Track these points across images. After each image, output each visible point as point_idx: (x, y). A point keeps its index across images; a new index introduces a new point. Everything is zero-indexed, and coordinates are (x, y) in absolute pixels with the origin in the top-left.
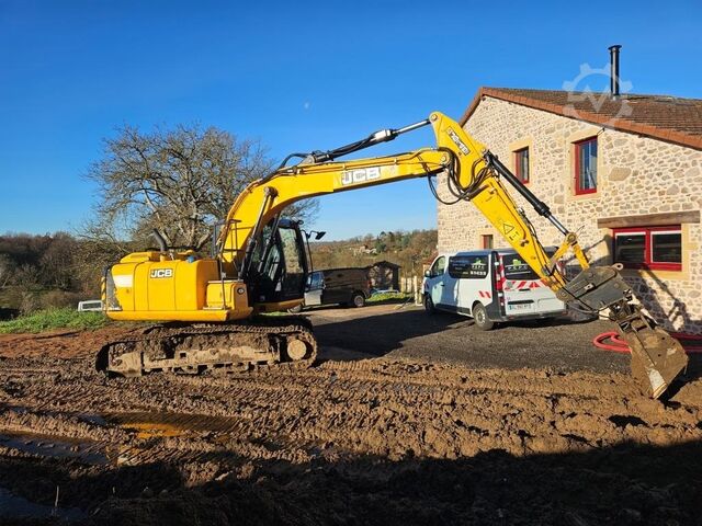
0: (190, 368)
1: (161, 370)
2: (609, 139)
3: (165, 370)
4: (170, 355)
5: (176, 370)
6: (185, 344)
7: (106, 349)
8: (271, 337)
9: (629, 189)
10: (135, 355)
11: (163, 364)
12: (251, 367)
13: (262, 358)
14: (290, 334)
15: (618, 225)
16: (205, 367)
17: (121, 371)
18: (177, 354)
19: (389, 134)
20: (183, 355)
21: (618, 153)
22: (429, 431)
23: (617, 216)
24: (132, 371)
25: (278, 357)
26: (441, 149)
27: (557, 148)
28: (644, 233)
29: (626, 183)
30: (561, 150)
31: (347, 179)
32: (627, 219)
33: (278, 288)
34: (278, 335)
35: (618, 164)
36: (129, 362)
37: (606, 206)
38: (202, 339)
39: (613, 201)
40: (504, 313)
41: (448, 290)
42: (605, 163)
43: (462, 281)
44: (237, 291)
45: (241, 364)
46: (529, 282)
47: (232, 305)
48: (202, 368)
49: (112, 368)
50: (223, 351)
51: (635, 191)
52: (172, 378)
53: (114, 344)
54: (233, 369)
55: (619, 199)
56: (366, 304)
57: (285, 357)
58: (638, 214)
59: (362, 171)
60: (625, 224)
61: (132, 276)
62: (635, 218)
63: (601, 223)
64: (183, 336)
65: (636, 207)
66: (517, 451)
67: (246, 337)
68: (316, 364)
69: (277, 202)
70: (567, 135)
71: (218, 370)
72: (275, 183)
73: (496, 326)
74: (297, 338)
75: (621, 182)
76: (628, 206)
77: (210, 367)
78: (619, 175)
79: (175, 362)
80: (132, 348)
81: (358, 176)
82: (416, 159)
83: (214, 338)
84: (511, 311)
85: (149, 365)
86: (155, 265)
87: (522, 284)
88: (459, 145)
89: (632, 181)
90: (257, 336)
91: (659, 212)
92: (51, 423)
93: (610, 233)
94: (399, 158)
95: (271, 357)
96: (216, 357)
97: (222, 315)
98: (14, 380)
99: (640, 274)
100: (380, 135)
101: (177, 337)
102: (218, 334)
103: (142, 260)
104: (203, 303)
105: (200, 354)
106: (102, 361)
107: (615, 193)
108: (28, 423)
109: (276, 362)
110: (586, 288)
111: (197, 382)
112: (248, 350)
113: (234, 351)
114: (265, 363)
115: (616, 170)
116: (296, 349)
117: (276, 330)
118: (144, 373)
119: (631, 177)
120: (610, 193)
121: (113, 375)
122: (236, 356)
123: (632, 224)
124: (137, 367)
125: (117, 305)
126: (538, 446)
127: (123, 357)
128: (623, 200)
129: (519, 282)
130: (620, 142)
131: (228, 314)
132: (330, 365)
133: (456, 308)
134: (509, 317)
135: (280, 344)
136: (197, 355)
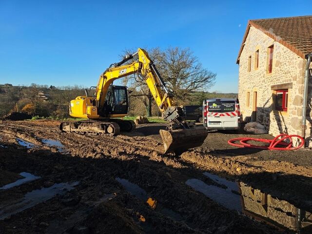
0: (82, 132)
1: (74, 132)
2: (276, 46)
3: (76, 132)
4: (77, 128)
5: (79, 132)
6: (81, 125)
7: (62, 124)
8: (102, 126)
9: (279, 71)
10: (69, 126)
11: (75, 130)
12: (98, 134)
13: (100, 131)
14: (109, 125)
16: (86, 132)
17: (66, 131)
18: (79, 128)
21: (278, 53)
25: (104, 132)
28: (282, 93)
29: (278, 68)
31: (120, 73)
33: (113, 110)
34: (105, 125)
38: (85, 124)
40: (207, 126)
44: (92, 110)
45: (95, 133)
46: (220, 114)
49: (63, 130)
50: (90, 128)
53: (64, 123)
54: (93, 134)
57: (107, 132)
59: (123, 70)
60: (277, 88)
63: (272, 87)
64: (80, 122)
65: (279, 80)
67: (96, 124)
68: (114, 135)
69: (107, 80)
74: (111, 126)
79: (78, 130)
80: (68, 124)
81: (123, 72)
82: (133, 66)
83: (88, 124)
85: (72, 130)
88: (144, 60)
90: (98, 124)
93: (275, 92)
94: (129, 65)
96: (88, 130)
104: (85, 112)
105: (84, 128)
106: (61, 128)
112: (96, 128)
113: (93, 128)
114: (101, 133)
116: (110, 130)
117: (104, 123)
118: (71, 132)
122: (93, 130)
124: (69, 130)
125: (71, 112)
127: (66, 127)
129: (215, 113)
131: (88, 116)
134: (208, 128)
135: (104, 127)
136: (84, 129)
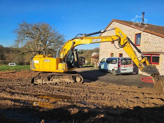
0: (54, 83)
1: (46, 83)
2: (144, 34)
3: (48, 83)
4: (49, 80)
5: (50, 84)
6: (53, 78)
7: (34, 78)
9: (148, 46)
10: (41, 80)
12: (68, 83)
13: (70, 81)
14: (77, 76)
15: (144, 53)
16: (57, 83)
17: (37, 84)
18: (51, 80)
19: (104, 31)
20: (52, 80)
21: (146, 37)
22: (121, 101)
23: (144, 51)
24: (40, 84)
25: (74, 81)
26: (117, 36)
27: (131, 35)
28: (150, 56)
29: (147, 44)
31: (93, 41)
32: (147, 52)
34: (74, 76)
35: (146, 40)
36: (39, 81)
37: (142, 49)
38: (56, 77)
39: (144, 48)
40: (120, 72)
41: (106, 66)
42: (142, 39)
43: (110, 64)
44: (66, 66)
46: (126, 65)
47: (64, 69)
48: (56, 83)
50: (61, 79)
51: (149, 46)
52: (50, 85)
53: (36, 77)
54: (64, 84)
55: (145, 48)
56: (82, 67)
57: (75, 81)
58: (150, 51)
59: (97, 39)
60: (146, 53)
61: (39, 61)
62: (149, 52)
64: (52, 76)
65: (149, 50)
66: (143, 107)
67: (67, 76)
68: (82, 83)
69: (75, 45)
70: (134, 32)
71: (60, 84)
73: (118, 75)
74: (78, 77)
75: (146, 44)
76: (147, 50)
77: (58, 83)
78: (146, 42)
79: (50, 82)
80: (40, 78)
81: (96, 40)
82: (110, 38)
83: (59, 76)
84: (122, 72)
85: (44, 82)
86: (45, 58)
87: (124, 66)
88: (121, 35)
89: (149, 44)
90: (70, 76)
91: (155, 51)
92: (27, 97)
94: (106, 37)
95: (72, 81)
96: (60, 81)
97: (63, 71)
100: (102, 31)
101: (51, 76)
103: (41, 57)
104: (57, 68)
105: (56, 80)
106: (33, 81)
107: (144, 46)
108: (21, 97)
109: (74, 82)
110: (149, 69)
111: (56, 87)
112: (68, 79)
113: (64, 80)
114: (71, 82)
115: (145, 41)
116: (78, 79)
117: (74, 75)
118: (43, 84)
119: (148, 43)
120: (143, 46)
121: (35, 84)
122: (64, 81)
125: (34, 67)
126: (147, 106)
127: (38, 80)
128: (146, 48)
129: (124, 65)
130: (146, 35)
132: (86, 83)
133: (107, 70)
134: (121, 73)
135: (74, 78)
136: (55, 80)
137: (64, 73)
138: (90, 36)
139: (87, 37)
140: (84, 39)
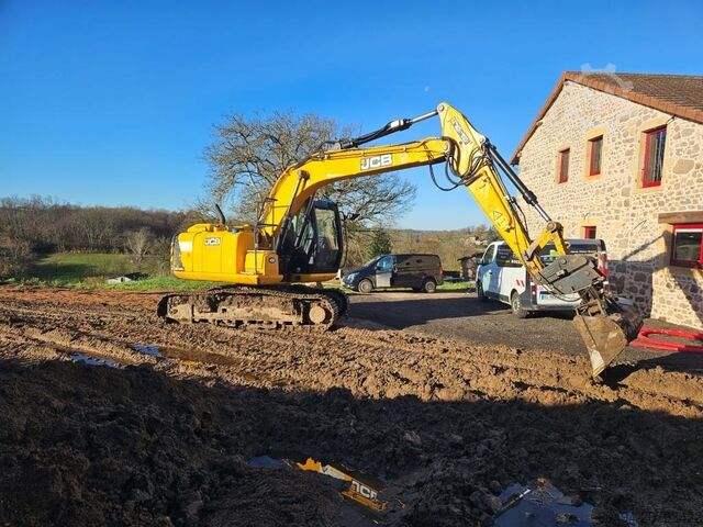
0: (230, 322)
1: (206, 321)
2: (677, 129)
3: (210, 321)
4: (214, 309)
5: (219, 322)
6: (227, 302)
7: (166, 299)
8: (296, 302)
9: (691, 182)
10: (188, 306)
11: (209, 316)
12: (279, 326)
13: (288, 319)
14: (313, 300)
15: (677, 220)
16: (241, 322)
17: (176, 318)
18: (220, 309)
19: (402, 123)
20: (224, 310)
21: (684, 144)
23: (677, 211)
24: (185, 320)
25: (301, 320)
26: (444, 139)
27: (629, 137)
28: (700, 230)
29: (689, 177)
30: (632, 140)
31: (365, 165)
32: (686, 214)
33: (311, 262)
34: (302, 301)
35: (683, 156)
36: (182, 312)
37: (667, 200)
38: (240, 298)
39: (675, 196)
40: (535, 302)
41: (495, 278)
42: (671, 154)
43: (505, 269)
44: (268, 260)
45: (271, 323)
47: (263, 271)
48: (239, 323)
49: (169, 315)
50: (256, 310)
51: (696, 184)
52: (213, 327)
53: (172, 296)
54: (264, 326)
55: (680, 193)
56: (436, 291)
57: (307, 321)
58: (696, 210)
59: (378, 158)
60: (683, 220)
61: (191, 243)
62: (693, 214)
63: (662, 218)
64: (226, 295)
65: (695, 202)
67: (275, 300)
68: (333, 329)
69: (309, 184)
70: (639, 123)
71: (252, 326)
72: (308, 167)
74: (319, 305)
75: (684, 176)
76: (688, 201)
77: (246, 323)
78: (683, 167)
79: (218, 315)
80: (185, 301)
81: (375, 162)
82: (422, 148)
83: (250, 298)
84: (543, 301)
85: (198, 316)
86: (210, 235)
88: (461, 135)
89: (694, 175)
90: (284, 300)
92: (109, 347)
93: (670, 228)
94: (408, 146)
95: (296, 319)
96: (250, 314)
97: (253, 280)
98: (102, 319)
99: (692, 273)
100: (394, 125)
101: (219, 294)
102: (253, 295)
103: (200, 230)
104: (241, 268)
105: (238, 310)
106: (162, 310)
107: (677, 186)
108: (94, 346)
109: (299, 324)
110: (558, 274)
111: (231, 332)
112: (276, 311)
113: (265, 311)
114: (290, 323)
115: (680, 162)
116: (317, 314)
117: (301, 297)
118: (193, 321)
119: (693, 170)
120: (673, 186)
121: (170, 321)
122: (266, 315)
123: (690, 221)
124: (189, 317)
125: (181, 266)
127: (178, 307)
128: (684, 195)
130: (688, 132)
131: (258, 279)
132: (342, 331)
133: (498, 296)
134: (539, 306)
135: (303, 309)
136: (235, 312)
137: (258, 286)
138: (360, 147)
139: (352, 152)
140: (340, 158)
